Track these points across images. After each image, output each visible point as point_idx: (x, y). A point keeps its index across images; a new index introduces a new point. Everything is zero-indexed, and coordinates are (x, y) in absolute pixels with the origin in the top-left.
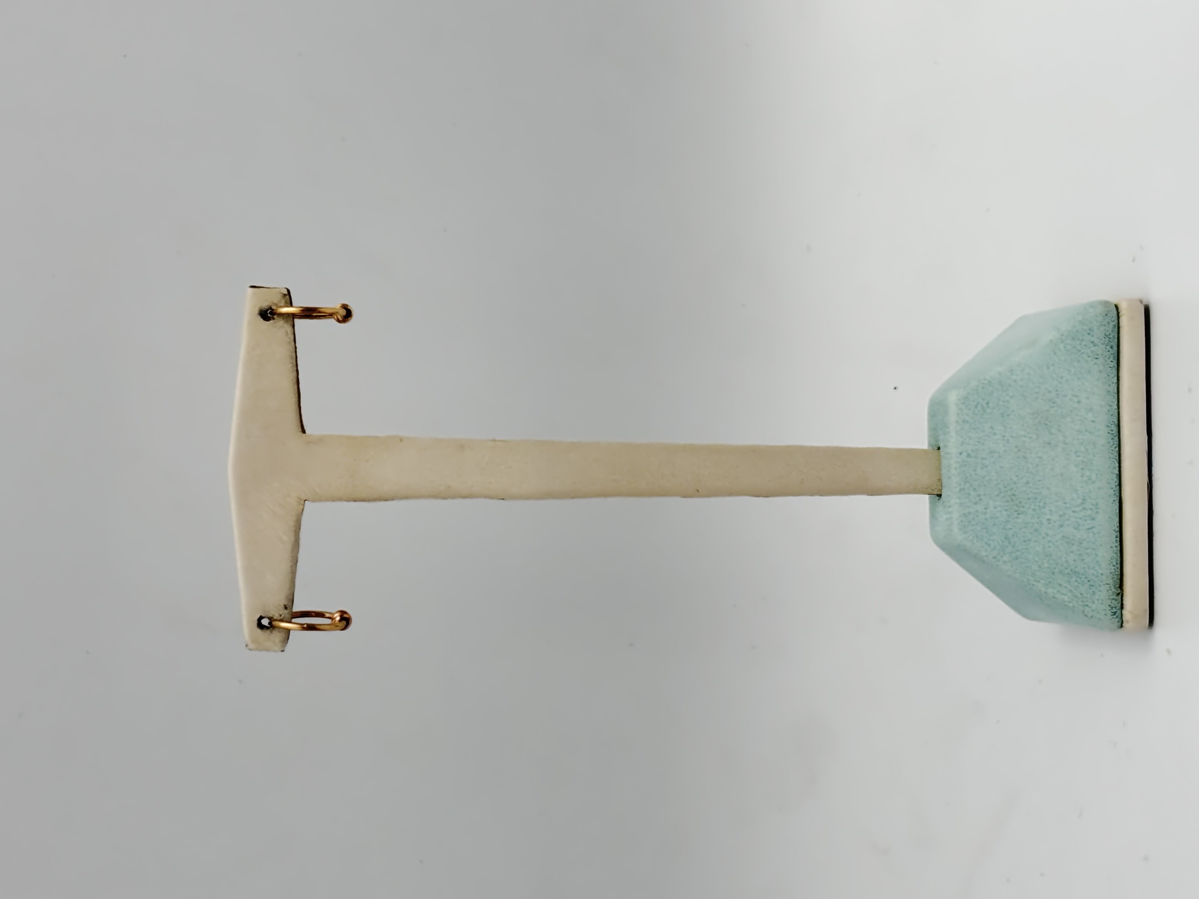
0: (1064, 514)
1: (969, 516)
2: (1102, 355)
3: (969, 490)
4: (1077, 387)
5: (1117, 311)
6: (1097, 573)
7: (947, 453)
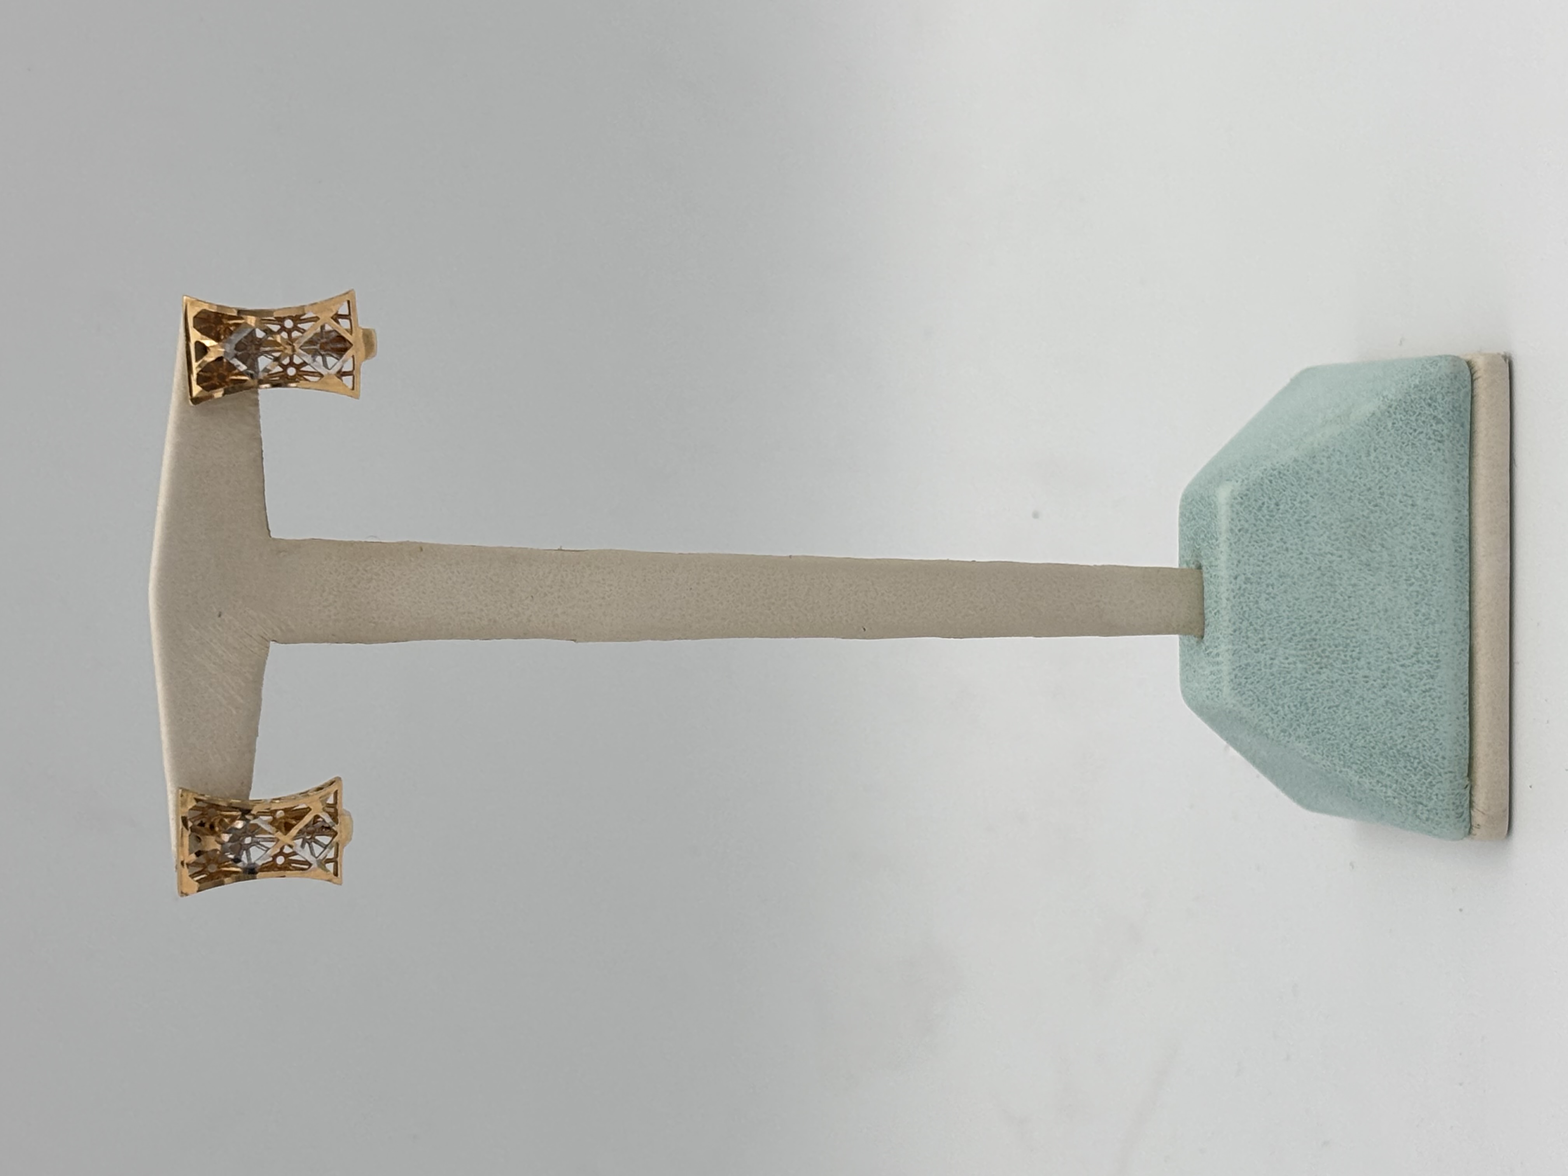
1: (1246, 669)
2: (1448, 436)
3: (1248, 631)
4: (1411, 482)
5: (1470, 370)
6: (1437, 756)
7: (1215, 575)
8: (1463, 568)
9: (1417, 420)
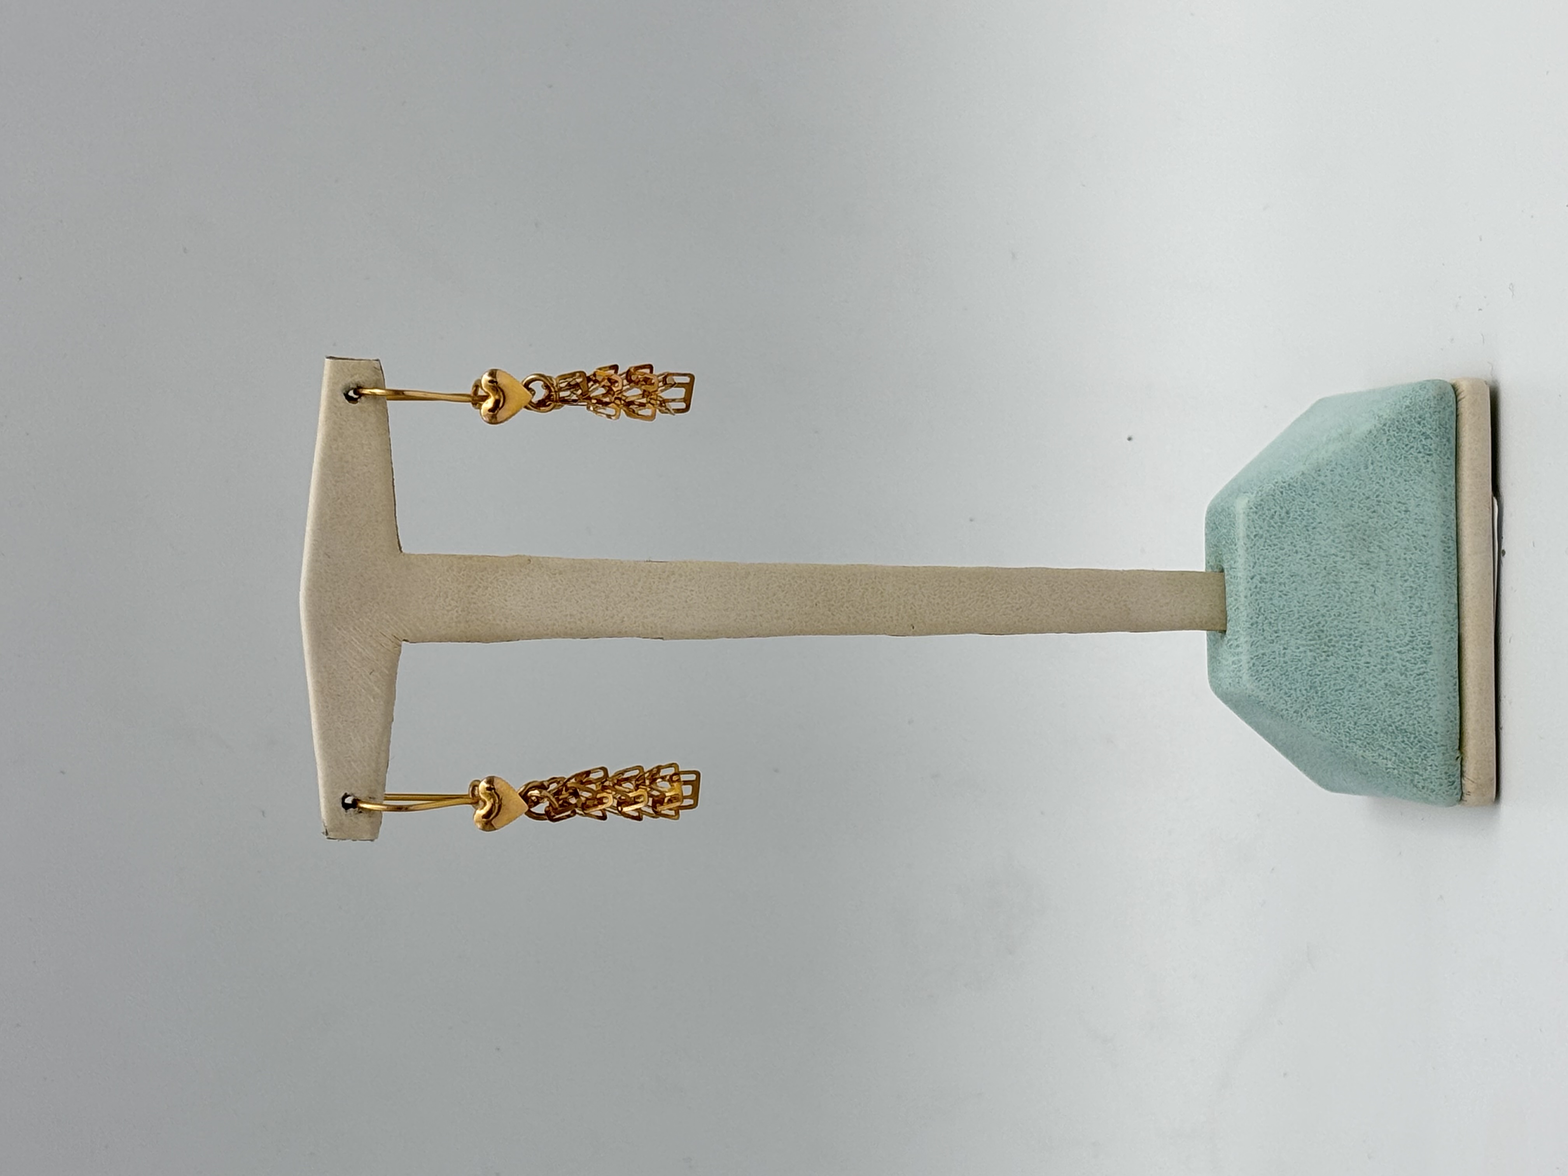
0: (1387, 655)
1: (1263, 658)
2: (1436, 450)
3: (1263, 624)
4: (1404, 492)
5: (1455, 393)
6: (1430, 731)
7: (1235, 577)
8: (1451, 566)
9: (1408, 436)
